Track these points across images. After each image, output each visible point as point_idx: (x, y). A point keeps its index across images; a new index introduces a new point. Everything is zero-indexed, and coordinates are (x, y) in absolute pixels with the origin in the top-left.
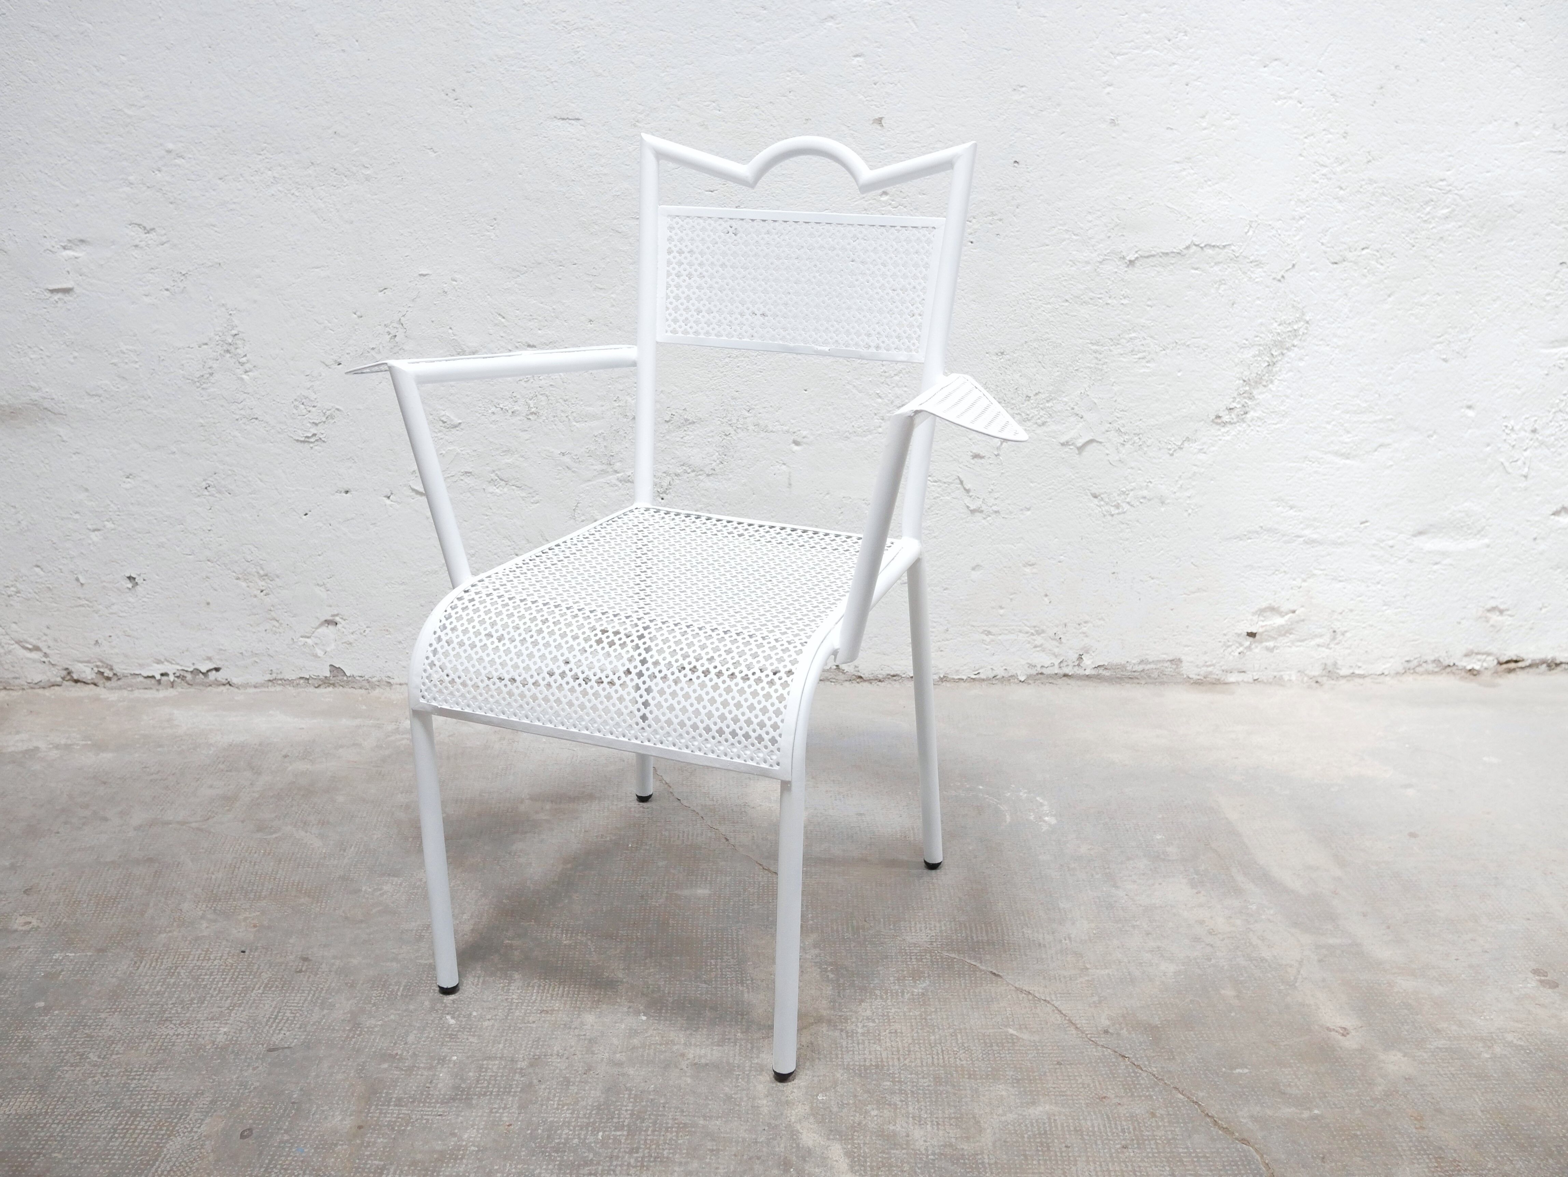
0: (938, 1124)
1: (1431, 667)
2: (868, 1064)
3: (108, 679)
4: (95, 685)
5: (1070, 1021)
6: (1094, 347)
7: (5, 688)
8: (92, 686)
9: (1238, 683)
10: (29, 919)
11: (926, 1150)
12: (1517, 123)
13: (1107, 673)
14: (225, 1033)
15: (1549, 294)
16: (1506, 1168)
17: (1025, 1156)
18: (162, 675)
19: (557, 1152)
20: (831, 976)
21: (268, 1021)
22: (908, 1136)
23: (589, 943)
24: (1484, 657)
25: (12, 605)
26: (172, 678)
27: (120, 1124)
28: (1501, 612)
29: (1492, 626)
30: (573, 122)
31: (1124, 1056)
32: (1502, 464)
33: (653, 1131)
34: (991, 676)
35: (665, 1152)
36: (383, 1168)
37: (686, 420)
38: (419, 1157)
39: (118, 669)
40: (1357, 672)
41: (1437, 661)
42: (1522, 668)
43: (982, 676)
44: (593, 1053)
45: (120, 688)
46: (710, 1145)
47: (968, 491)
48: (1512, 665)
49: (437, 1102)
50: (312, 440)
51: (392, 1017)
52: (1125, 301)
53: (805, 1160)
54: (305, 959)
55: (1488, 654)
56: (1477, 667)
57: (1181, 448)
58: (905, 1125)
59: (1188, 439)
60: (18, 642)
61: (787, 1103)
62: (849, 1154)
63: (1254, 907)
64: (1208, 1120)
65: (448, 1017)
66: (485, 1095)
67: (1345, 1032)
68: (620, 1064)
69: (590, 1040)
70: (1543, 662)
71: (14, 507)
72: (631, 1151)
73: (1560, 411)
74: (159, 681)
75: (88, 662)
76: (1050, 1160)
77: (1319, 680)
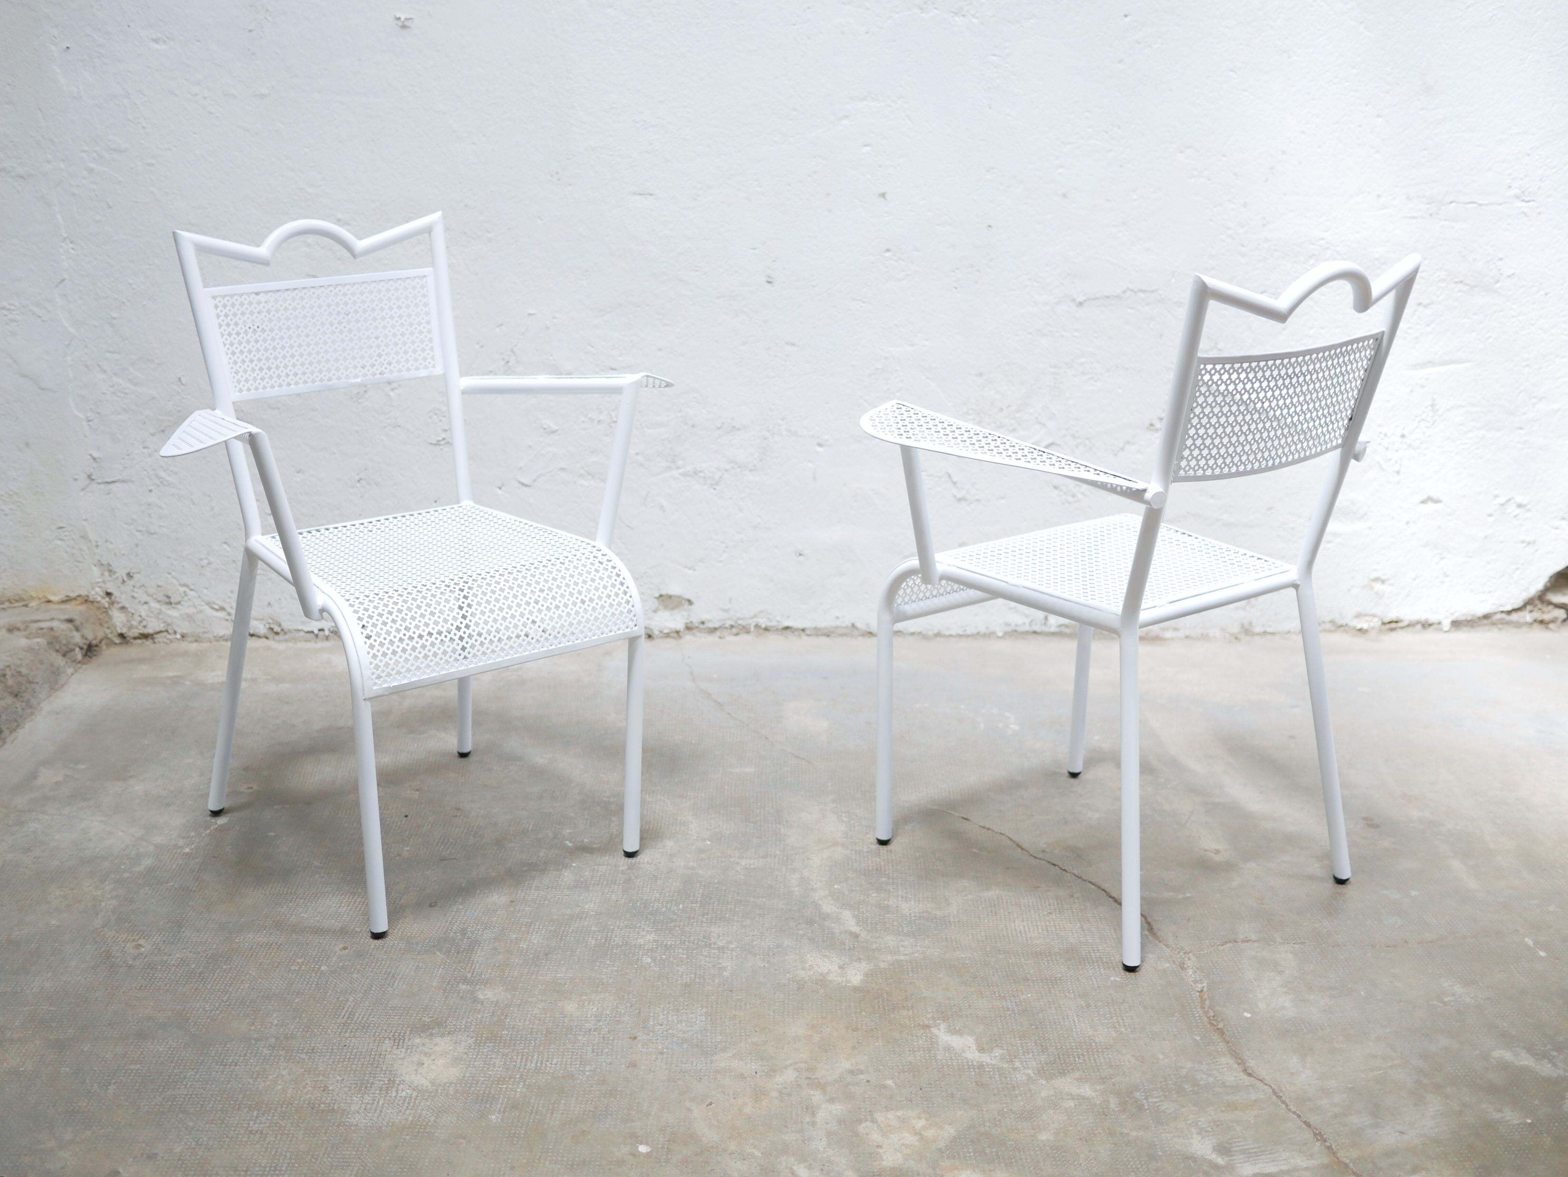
0: (919, 901)
1: (1328, 626)
2: (870, 868)
3: (277, 633)
4: (267, 638)
5: (1018, 845)
6: (1053, 370)
7: (196, 641)
8: (264, 640)
9: (1172, 639)
10: (250, 785)
11: (910, 914)
12: (1379, 196)
13: (1067, 631)
14: (408, 851)
15: (1410, 328)
16: (1316, 925)
17: (979, 918)
18: (320, 630)
19: (651, 915)
20: (845, 819)
21: (438, 844)
22: (898, 907)
23: (666, 800)
24: (1370, 619)
25: (204, 574)
26: (327, 633)
27: (344, 899)
28: (1383, 582)
29: (1376, 593)
30: (648, 197)
31: (1054, 865)
32: (1378, 463)
33: (718, 904)
34: (975, 631)
35: (727, 915)
36: (531, 923)
37: (734, 427)
38: (555, 917)
39: (286, 625)
40: (1269, 630)
41: (1332, 622)
42: (1402, 628)
43: (969, 632)
44: (673, 862)
45: (286, 641)
46: (758, 912)
47: (955, 483)
48: (1393, 625)
49: (565, 889)
50: (442, 443)
51: (527, 842)
52: (1076, 334)
53: (825, 920)
54: (458, 809)
55: (1374, 616)
56: (1365, 626)
57: (1122, 449)
58: (895, 901)
59: (1128, 442)
60: (208, 604)
61: (812, 889)
62: (855, 916)
63: (1163, 780)
64: (1110, 899)
65: (567, 842)
66: (598, 884)
67: (1217, 852)
68: (693, 868)
69: (671, 855)
70: (1418, 622)
71: (209, 496)
72: (703, 915)
73: (1423, 420)
74: (317, 636)
75: (262, 620)
76: (997, 920)
77: (1238, 636)
